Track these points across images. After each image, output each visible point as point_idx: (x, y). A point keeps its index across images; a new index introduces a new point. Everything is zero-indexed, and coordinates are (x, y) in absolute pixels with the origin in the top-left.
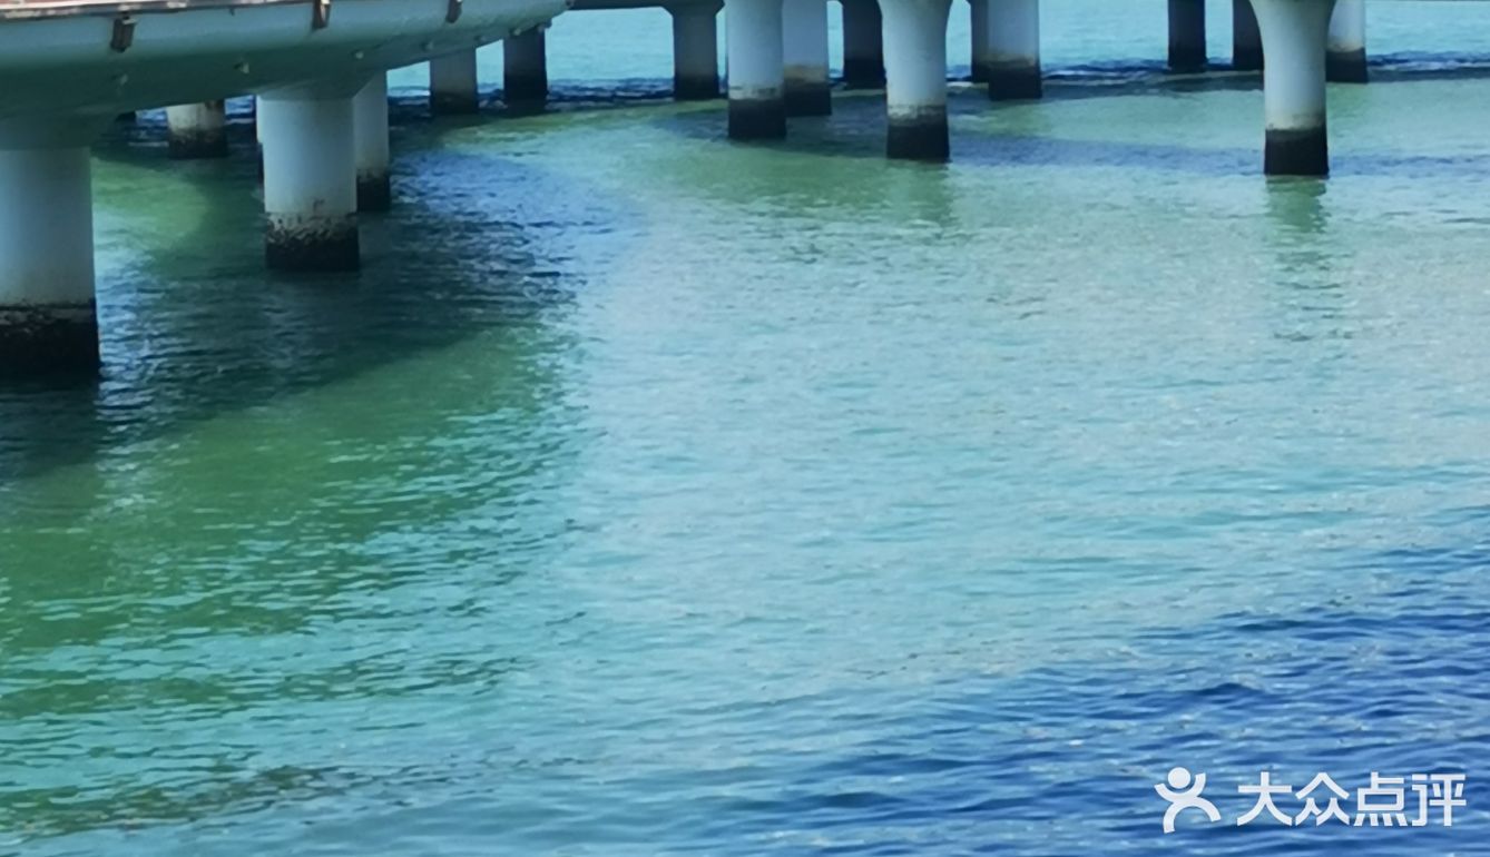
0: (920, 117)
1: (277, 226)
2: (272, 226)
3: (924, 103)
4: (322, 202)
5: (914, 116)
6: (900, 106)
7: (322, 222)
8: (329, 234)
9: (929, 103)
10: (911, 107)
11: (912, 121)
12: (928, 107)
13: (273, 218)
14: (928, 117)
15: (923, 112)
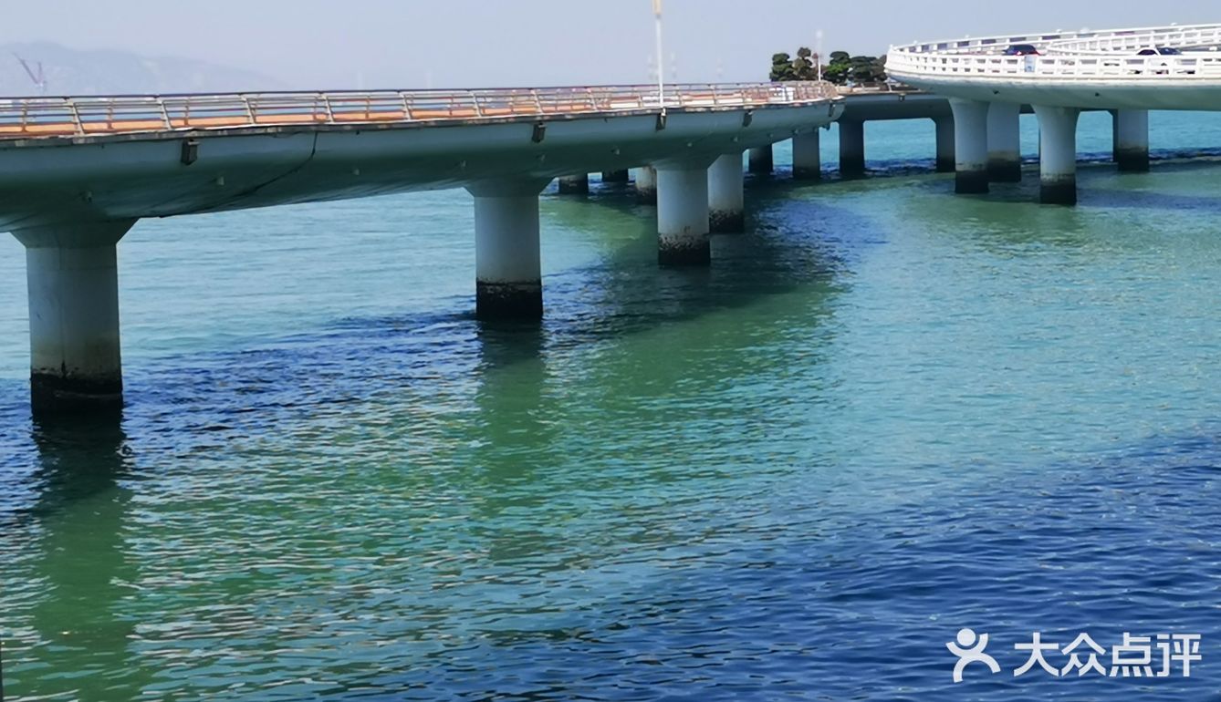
0: (1059, 180)
1: (664, 242)
2: (661, 241)
3: (1061, 173)
4: (689, 227)
5: (1056, 180)
6: (1047, 174)
7: (689, 238)
8: (692, 246)
9: (1065, 172)
10: (1054, 175)
11: (1052, 182)
12: (1064, 175)
13: (662, 237)
14: (1063, 180)
15: (1061, 178)
